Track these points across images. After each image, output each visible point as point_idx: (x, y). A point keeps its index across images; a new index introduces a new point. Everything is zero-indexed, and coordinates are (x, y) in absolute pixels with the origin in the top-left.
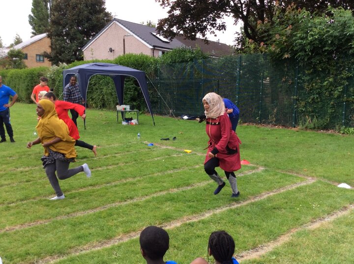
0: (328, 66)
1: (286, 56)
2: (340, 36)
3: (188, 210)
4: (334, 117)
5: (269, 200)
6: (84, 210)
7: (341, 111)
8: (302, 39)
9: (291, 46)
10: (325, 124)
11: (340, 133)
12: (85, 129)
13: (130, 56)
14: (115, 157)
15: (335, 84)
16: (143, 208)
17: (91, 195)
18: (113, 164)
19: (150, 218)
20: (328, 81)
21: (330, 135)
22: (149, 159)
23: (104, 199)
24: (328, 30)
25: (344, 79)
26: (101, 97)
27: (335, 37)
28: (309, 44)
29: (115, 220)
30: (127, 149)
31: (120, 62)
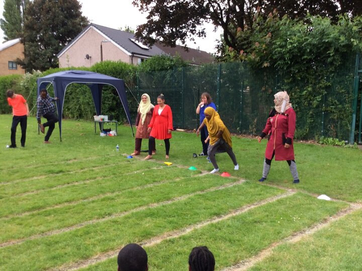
0: (307, 76)
1: (266, 65)
2: (319, 44)
3: (168, 225)
4: (313, 127)
5: (251, 213)
6: (59, 228)
7: (319, 121)
8: (281, 47)
9: (271, 55)
10: (305, 134)
11: (319, 143)
12: (61, 141)
13: (108, 64)
14: (93, 170)
15: (314, 94)
16: (122, 225)
17: (67, 212)
18: (90, 178)
19: (129, 235)
20: (307, 90)
21: (309, 145)
22: (129, 172)
23: (81, 215)
24: (307, 38)
25: (323, 88)
26: (77, 107)
27: (314, 45)
28: (288, 52)
29: (93, 238)
30: (106, 162)
31: (97, 70)
